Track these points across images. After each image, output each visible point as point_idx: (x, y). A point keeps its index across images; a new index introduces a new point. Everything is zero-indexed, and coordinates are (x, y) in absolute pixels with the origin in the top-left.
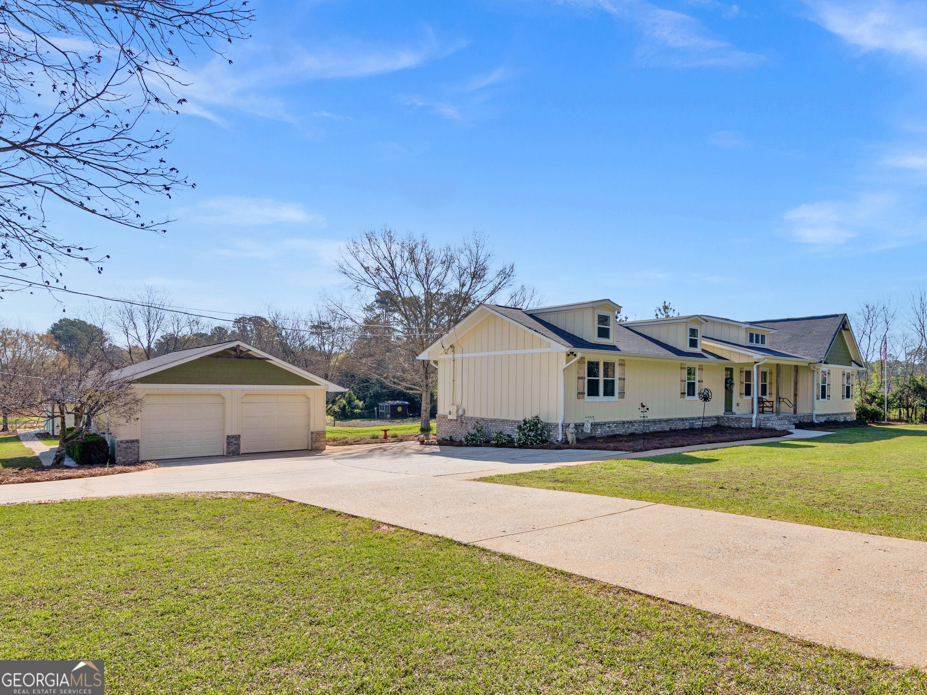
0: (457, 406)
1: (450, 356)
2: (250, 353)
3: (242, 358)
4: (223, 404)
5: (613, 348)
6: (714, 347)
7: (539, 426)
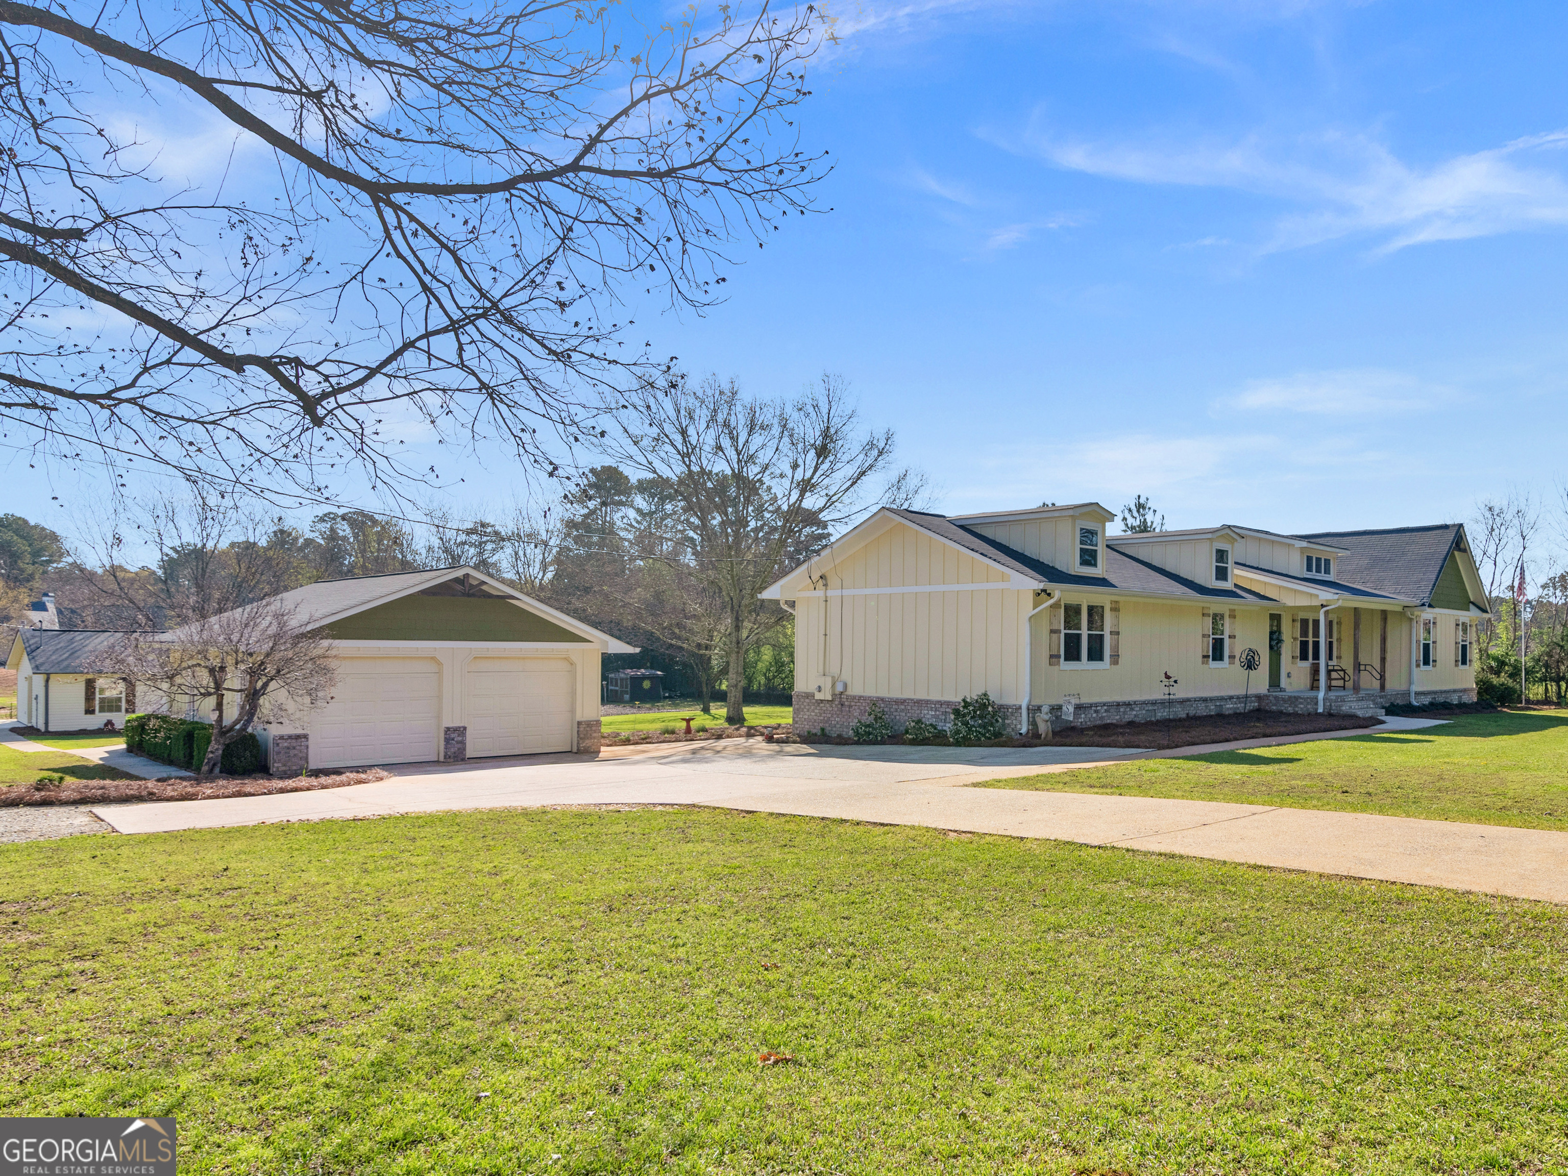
0: (833, 677)
1: (820, 593)
2: (484, 587)
3: (473, 595)
4: (439, 673)
5: (1103, 582)
6: (1251, 580)
7: (990, 709)
